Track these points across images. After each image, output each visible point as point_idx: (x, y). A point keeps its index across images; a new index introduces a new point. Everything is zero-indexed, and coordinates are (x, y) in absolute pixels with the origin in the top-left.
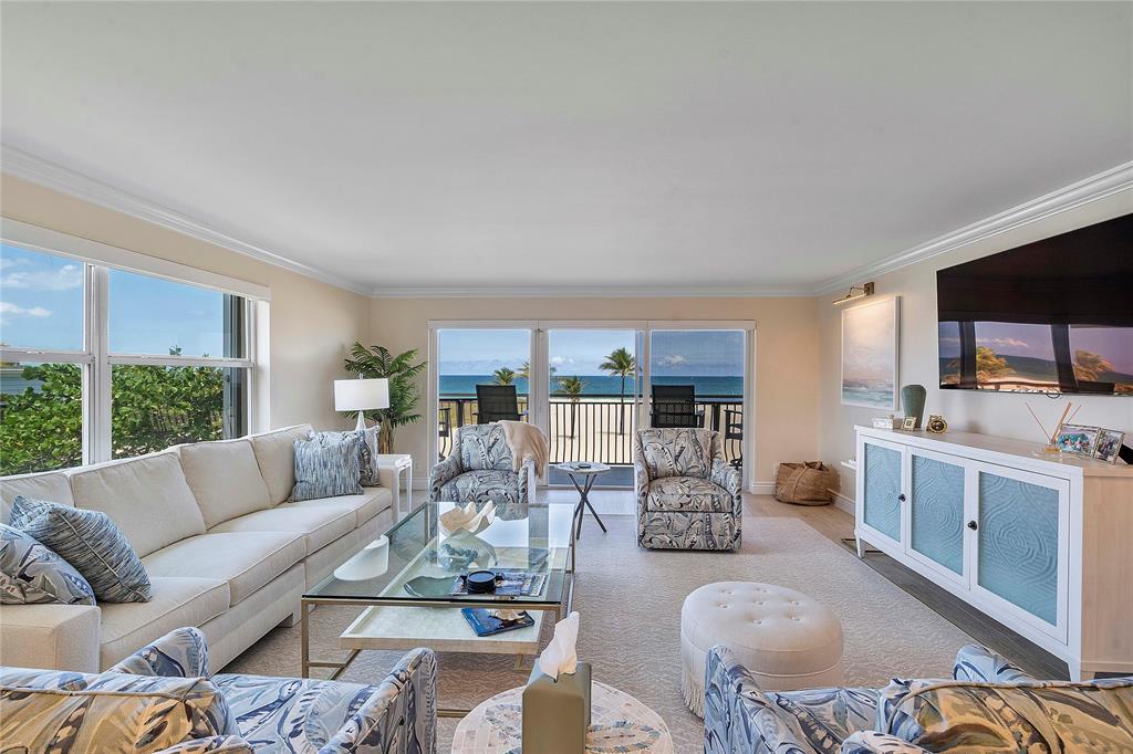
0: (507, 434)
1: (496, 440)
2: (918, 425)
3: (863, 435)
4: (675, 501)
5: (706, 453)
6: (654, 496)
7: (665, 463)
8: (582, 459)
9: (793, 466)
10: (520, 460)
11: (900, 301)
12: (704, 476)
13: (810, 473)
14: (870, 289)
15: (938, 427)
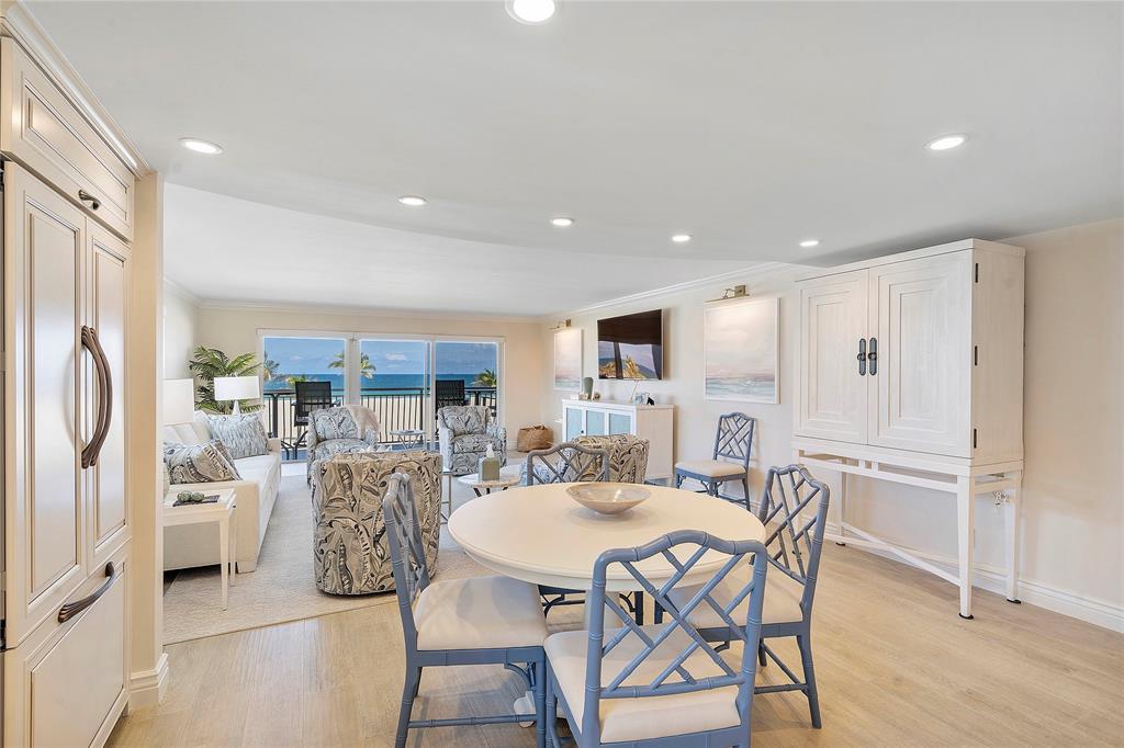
0: (352, 414)
1: (344, 418)
2: (589, 398)
3: (566, 404)
4: (470, 447)
5: (483, 419)
6: (458, 444)
7: (460, 427)
8: (407, 428)
9: (528, 430)
10: (363, 430)
11: (583, 332)
12: (484, 432)
13: (538, 432)
14: (568, 323)
15: (598, 397)
